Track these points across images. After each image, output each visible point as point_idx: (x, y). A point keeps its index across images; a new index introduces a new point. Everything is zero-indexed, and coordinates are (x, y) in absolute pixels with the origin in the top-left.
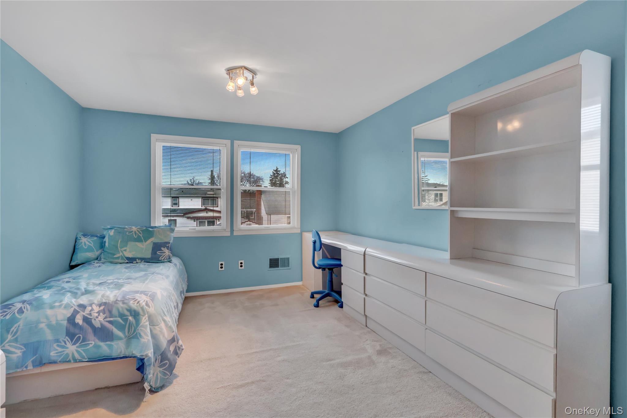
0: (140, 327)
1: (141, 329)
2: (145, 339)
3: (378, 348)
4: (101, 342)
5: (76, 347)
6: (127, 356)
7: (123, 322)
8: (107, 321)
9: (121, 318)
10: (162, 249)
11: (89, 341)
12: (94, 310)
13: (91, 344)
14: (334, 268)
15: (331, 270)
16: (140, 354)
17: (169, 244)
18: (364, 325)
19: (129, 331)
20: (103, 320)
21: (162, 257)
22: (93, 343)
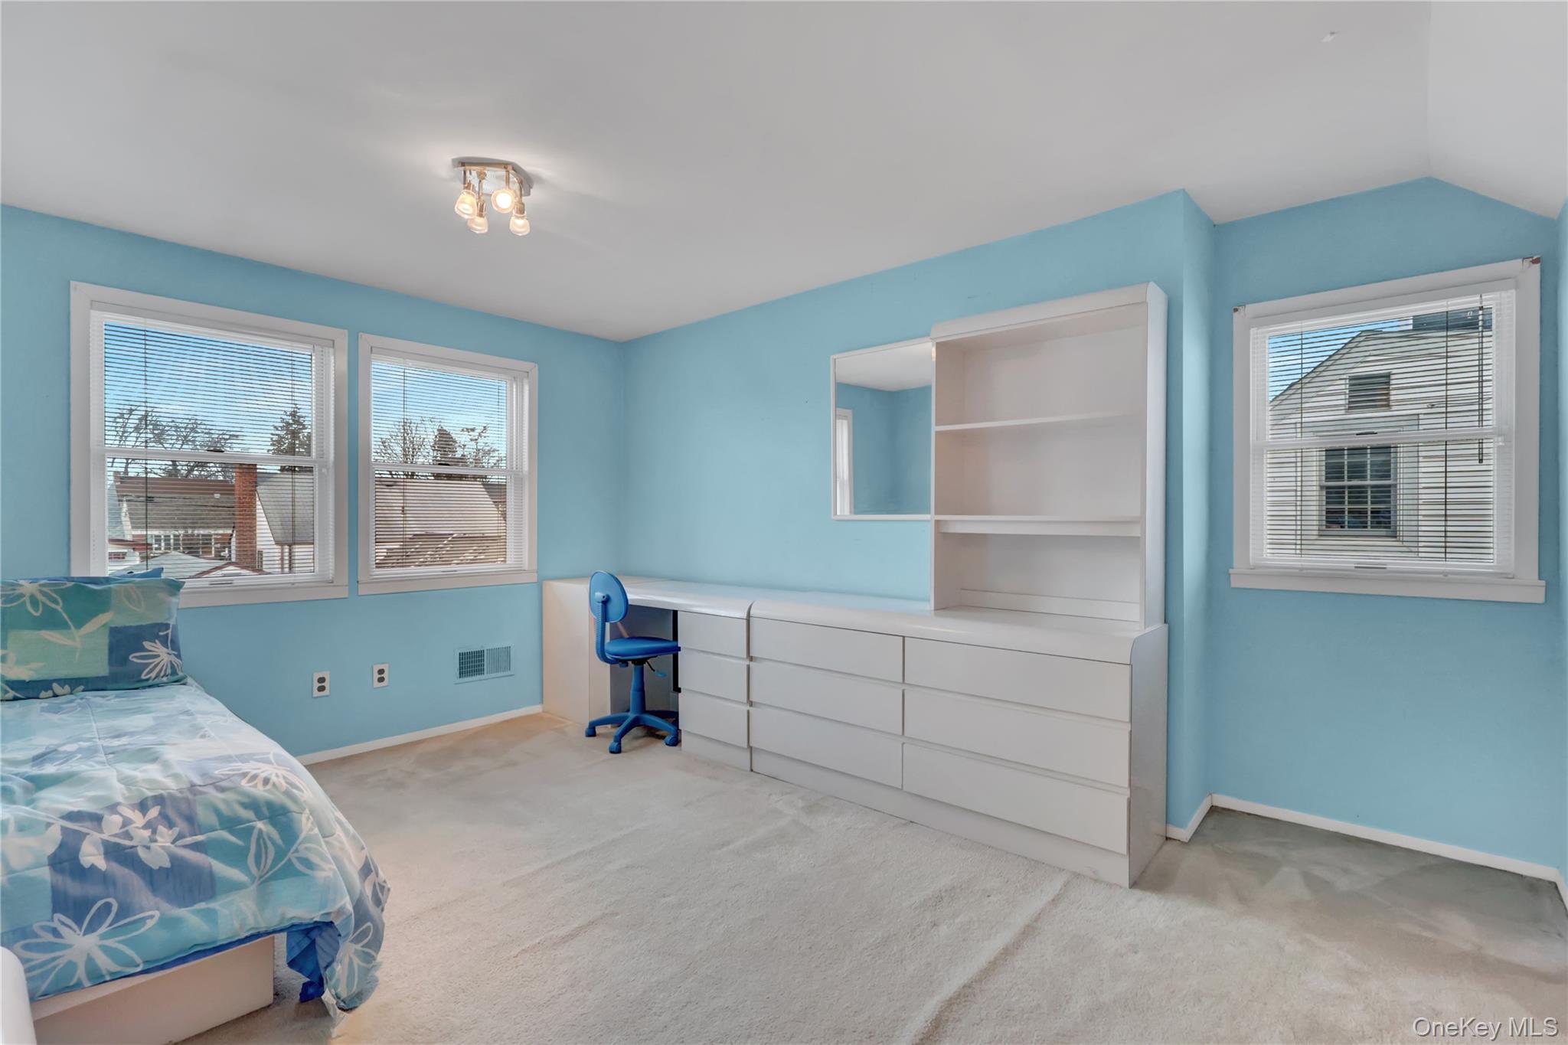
0: (300, 844)
1: (306, 849)
2: (324, 870)
3: (801, 803)
4: (180, 908)
5: (98, 938)
6: (263, 930)
7: (240, 839)
8: (185, 846)
9: (232, 832)
10: (147, 644)
11: (142, 911)
12: (134, 822)
13: (152, 917)
14: (649, 658)
15: (640, 662)
16: (320, 910)
17: (168, 629)
18: (747, 771)
19: (258, 863)
20: (173, 846)
21: (147, 670)
22: (157, 914)
